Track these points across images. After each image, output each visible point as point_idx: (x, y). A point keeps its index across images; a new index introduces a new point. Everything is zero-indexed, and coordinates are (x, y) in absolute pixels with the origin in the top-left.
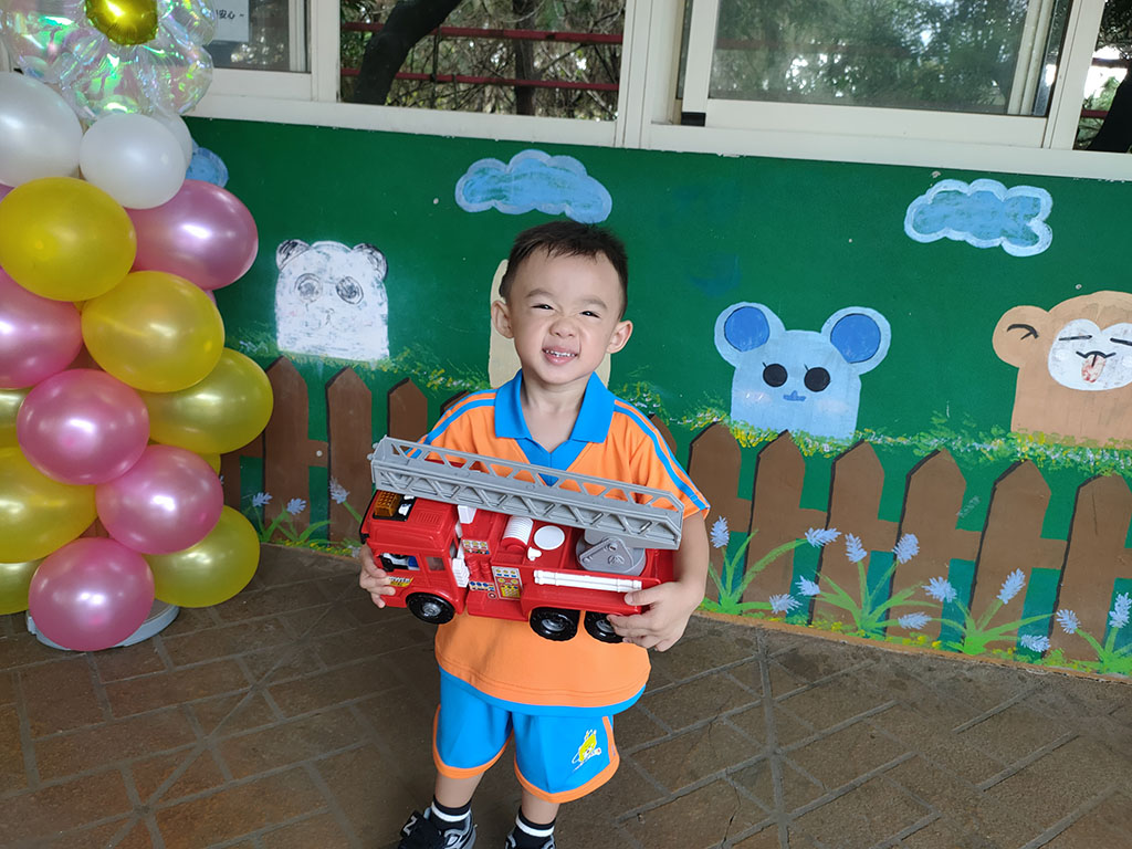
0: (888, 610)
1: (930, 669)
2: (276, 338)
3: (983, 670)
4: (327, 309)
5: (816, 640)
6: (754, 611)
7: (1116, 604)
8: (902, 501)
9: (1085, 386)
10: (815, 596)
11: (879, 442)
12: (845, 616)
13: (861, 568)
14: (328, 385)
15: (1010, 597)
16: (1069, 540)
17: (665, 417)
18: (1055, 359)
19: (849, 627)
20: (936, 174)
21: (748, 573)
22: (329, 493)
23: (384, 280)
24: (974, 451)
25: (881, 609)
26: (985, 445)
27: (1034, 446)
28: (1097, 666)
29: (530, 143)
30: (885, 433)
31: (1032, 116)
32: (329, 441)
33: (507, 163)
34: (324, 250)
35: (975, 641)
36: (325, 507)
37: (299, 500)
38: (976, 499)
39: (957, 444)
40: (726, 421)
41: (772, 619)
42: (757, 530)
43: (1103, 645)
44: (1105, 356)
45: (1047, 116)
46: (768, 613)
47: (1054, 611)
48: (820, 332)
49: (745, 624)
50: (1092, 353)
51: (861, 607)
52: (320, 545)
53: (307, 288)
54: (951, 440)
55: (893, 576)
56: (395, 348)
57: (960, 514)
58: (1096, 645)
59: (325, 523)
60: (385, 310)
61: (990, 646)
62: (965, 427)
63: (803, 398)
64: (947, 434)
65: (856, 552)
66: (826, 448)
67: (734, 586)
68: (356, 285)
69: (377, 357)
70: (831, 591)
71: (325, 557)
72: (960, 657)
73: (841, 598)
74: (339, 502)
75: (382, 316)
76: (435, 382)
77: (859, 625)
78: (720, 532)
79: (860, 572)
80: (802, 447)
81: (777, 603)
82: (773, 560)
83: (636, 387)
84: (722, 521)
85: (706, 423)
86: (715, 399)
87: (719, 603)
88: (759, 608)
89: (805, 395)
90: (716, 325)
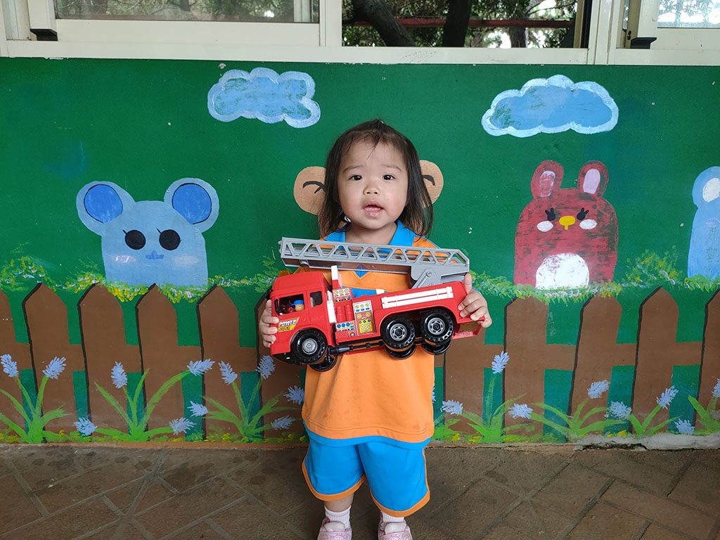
0: (262, 417)
5: (210, 451)
6: (159, 436)
10: (204, 415)
11: (228, 285)
12: (230, 428)
13: (235, 387)
17: (51, 284)
19: (236, 436)
20: (222, 66)
21: (148, 405)
25: (257, 417)
30: (231, 278)
40: (103, 282)
41: (175, 440)
42: (148, 369)
45: (319, 22)
46: (171, 435)
48: (163, 201)
49: (155, 448)
51: (241, 419)
55: (260, 390)
63: (162, 257)
64: (276, 273)
66: (189, 295)
67: (139, 417)
70: (216, 409)
73: (225, 414)
77: (242, 433)
78: (119, 375)
79: (236, 391)
80: (170, 296)
81: (176, 426)
82: (166, 392)
83: (21, 262)
84: (118, 366)
85: (87, 285)
86: (90, 264)
87: (130, 434)
88: (163, 432)
89: (162, 253)
90: (77, 203)
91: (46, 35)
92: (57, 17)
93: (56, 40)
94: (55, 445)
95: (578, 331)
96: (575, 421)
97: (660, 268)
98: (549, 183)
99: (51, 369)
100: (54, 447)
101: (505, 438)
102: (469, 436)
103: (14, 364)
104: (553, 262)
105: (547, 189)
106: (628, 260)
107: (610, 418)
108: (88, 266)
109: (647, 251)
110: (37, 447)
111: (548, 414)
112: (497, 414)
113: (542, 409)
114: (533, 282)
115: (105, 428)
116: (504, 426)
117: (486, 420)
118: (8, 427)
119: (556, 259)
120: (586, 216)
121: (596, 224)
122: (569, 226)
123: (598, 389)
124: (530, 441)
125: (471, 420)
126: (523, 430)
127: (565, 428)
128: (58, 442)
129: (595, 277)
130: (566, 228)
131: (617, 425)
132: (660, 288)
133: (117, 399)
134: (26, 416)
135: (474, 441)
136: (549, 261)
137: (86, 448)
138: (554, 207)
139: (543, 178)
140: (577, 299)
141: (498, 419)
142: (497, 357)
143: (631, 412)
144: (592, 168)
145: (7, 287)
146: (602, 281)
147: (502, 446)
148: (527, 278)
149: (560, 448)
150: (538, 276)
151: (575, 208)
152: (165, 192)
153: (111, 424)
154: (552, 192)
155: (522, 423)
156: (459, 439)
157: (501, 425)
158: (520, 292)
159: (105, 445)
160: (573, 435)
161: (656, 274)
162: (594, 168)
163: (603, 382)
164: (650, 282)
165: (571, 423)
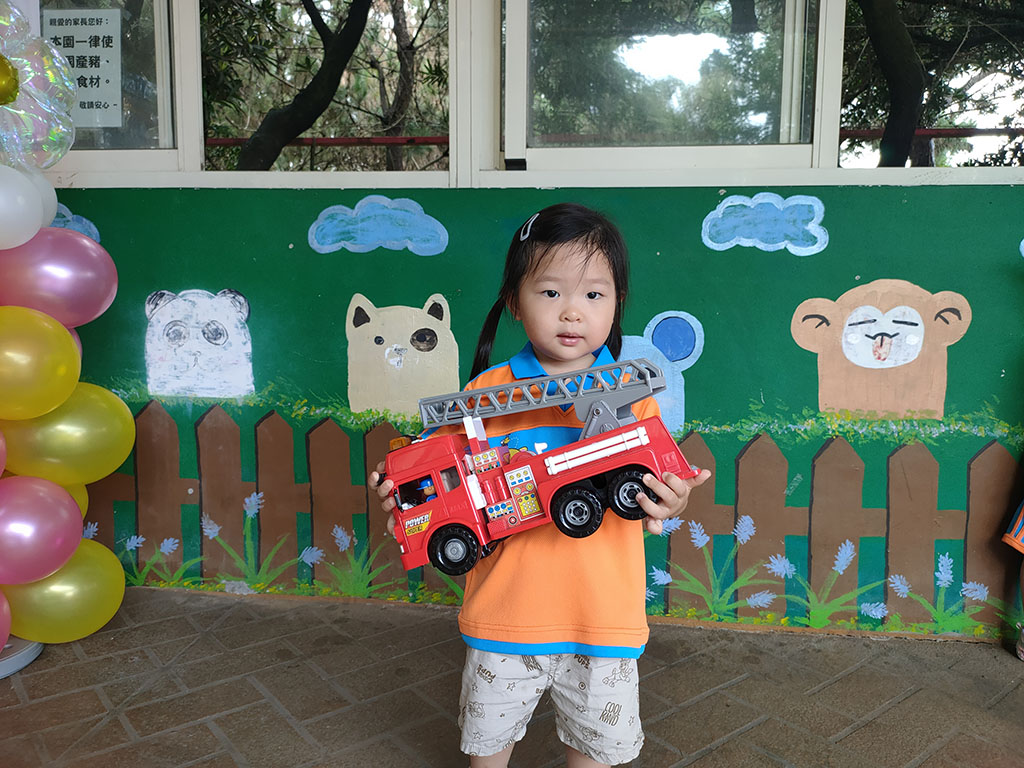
0: (736, 591)
1: (781, 645)
2: (146, 383)
3: (830, 642)
4: (194, 351)
5: (674, 628)
7: (940, 565)
8: (734, 485)
9: (877, 365)
10: (668, 584)
11: (707, 431)
12: (698, 602)
13: (706, 553)
14: (197, 424)
15: (845, 568)
16: (888, 508)
18: (847, 342)
19: (703, 612)
20: (722, 192)
22: (201, 529)
23: (247, 321)
24: (790, 432)
25: (730, 591)
26: (799, 426)
27: (842, 423)
28: (931, 626)
29: (372, 189)
30: (711, 423)
31: (800, 143)
32: (200, 479)
33: (353, 208)
34: (190, 298)
35: (820, 615)
36: (198, 544)
37: (171, 540)
38: (799, 476)
39: (774, 427)
43: (934, 605)
44: (891, 337)
45: (812, 142)
47: (886, 578)
48: (642, 335)
50: (878, 335)
51: (711, 592)
52: (194, 583)
53: (175, 334)
54: (769, 424)
55: (736, 557)
56: (259, 384)
57: (786, 492)
58: (928, 606)
59: (198, 560)
60: (249, 348)
61: (834, 617)
62: (779, 411)
64: (765, 419)
65: (700, 538)
68: (220, 327)
69: (243, 394)
70: (682, 578)
71: (199, 595)
72: (808, 632)
73: (692, 585)
74: (211, 538)
75: (247, 354)
76: (299, 412)
77: (711, 609)
79: (706, 558)
92: (527, 147)
93: (525, 169)
102: (996, 629)
125: (999, 608)
156: (983, 632)
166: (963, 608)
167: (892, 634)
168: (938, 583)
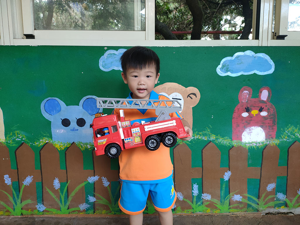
3: (155, 219)
5: (97, 219)
6: (74, 211)
7: (194, 188)
10: (95, 202)
17: (28, 143)
20: (106, 48)
21: (69, 197)
31: (142, 31)
35: (151, 209)
40: (51, 142)
41: (81, 213)
42: (70, 181)
43: (192, 203)
45: (145, 30)
46: (79, 211)
48: (79, 105)
49: (72, 217)
51: (111, 203)
63: (77, 130)
65: (106, 183)
66: (89, 147)
67: (65, 203)
72: (148, 216)
73: (104, 201)
78: (57, 184)
79: (109, 190)
80: (80, 147)
81: (82, 207)
82: (77, 191)
83: (15, 133)
84: (57, 179)
85: (44, 143)
86: (46, 134)
87: (61, 211)
88: (76, 210)
89: (78, 129)
90: (41, 107)
91: (30, 36)
92: (35, 29)
93: (34, 39)
94: (27, 216)
95: (261, 161)
96: (261, 202)
97: (296, 132)
98: (246, 96)
99: (26, 181)
100: (26, 217)
101: (231, 210)
102: (214, 210)
103: (10, 179)
104: (249, 130)
105: (245, 99)
106: (282, 129)
107: (277, 200)
108: (45, 135)
109: (289, 125)
110: (18, 217)
111: (249, 199)
112: (227, 199)
113: (246, 197)
114: (241, 139)
115: (49, 208)
116: (230, 205)
117: (222, 202)
118: (6, 208)
119: (251, 129)
120: (263, 110)
121: (267, 113)
122: (256, 114)
123: (271, 187)
124: (242, 211)
125: (215, 202)
126: (239, 206)
127: (257, 205)
128: (28, 215)
129: (268, 136)
130: (254, 115)
131: (280, 203)
132: (296, 141)
133: (55, 194)
134: (14, 203)
135: (216, 212)
136: (247, 130)
137: (41, 218)
138: (249, 106)
139: (244, 94)
140: (260, 147)
141: (227, 202)
142: (226, 173)
143: (286, 197)
144: (264, 89)
145: (8, 144)
146: (271, 139)
147: (229, 214)
148: (238, 137)
149: (255, 214)
150: (243, 136)
151: (258, 107)
152: (80, 101)
153: (52, 206)
154: (248, 100)
155: (238, 203)
156: (210, 211)
157: (228, 204)
158: (235, 144)
159: (49, 216)
160: (261, 208)
161: (294, 135)
162: (266, 89)
163: (273, 184)
164: (292, 139)
165: (259, 203)
166: (202, 203)
167: (178, 214)
168: (193, 194)
